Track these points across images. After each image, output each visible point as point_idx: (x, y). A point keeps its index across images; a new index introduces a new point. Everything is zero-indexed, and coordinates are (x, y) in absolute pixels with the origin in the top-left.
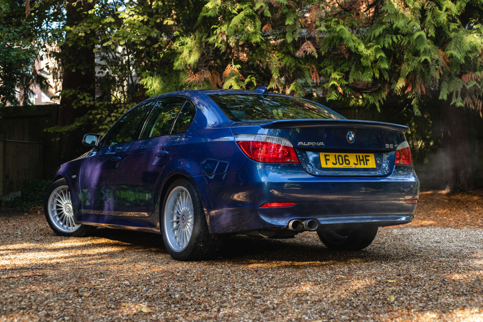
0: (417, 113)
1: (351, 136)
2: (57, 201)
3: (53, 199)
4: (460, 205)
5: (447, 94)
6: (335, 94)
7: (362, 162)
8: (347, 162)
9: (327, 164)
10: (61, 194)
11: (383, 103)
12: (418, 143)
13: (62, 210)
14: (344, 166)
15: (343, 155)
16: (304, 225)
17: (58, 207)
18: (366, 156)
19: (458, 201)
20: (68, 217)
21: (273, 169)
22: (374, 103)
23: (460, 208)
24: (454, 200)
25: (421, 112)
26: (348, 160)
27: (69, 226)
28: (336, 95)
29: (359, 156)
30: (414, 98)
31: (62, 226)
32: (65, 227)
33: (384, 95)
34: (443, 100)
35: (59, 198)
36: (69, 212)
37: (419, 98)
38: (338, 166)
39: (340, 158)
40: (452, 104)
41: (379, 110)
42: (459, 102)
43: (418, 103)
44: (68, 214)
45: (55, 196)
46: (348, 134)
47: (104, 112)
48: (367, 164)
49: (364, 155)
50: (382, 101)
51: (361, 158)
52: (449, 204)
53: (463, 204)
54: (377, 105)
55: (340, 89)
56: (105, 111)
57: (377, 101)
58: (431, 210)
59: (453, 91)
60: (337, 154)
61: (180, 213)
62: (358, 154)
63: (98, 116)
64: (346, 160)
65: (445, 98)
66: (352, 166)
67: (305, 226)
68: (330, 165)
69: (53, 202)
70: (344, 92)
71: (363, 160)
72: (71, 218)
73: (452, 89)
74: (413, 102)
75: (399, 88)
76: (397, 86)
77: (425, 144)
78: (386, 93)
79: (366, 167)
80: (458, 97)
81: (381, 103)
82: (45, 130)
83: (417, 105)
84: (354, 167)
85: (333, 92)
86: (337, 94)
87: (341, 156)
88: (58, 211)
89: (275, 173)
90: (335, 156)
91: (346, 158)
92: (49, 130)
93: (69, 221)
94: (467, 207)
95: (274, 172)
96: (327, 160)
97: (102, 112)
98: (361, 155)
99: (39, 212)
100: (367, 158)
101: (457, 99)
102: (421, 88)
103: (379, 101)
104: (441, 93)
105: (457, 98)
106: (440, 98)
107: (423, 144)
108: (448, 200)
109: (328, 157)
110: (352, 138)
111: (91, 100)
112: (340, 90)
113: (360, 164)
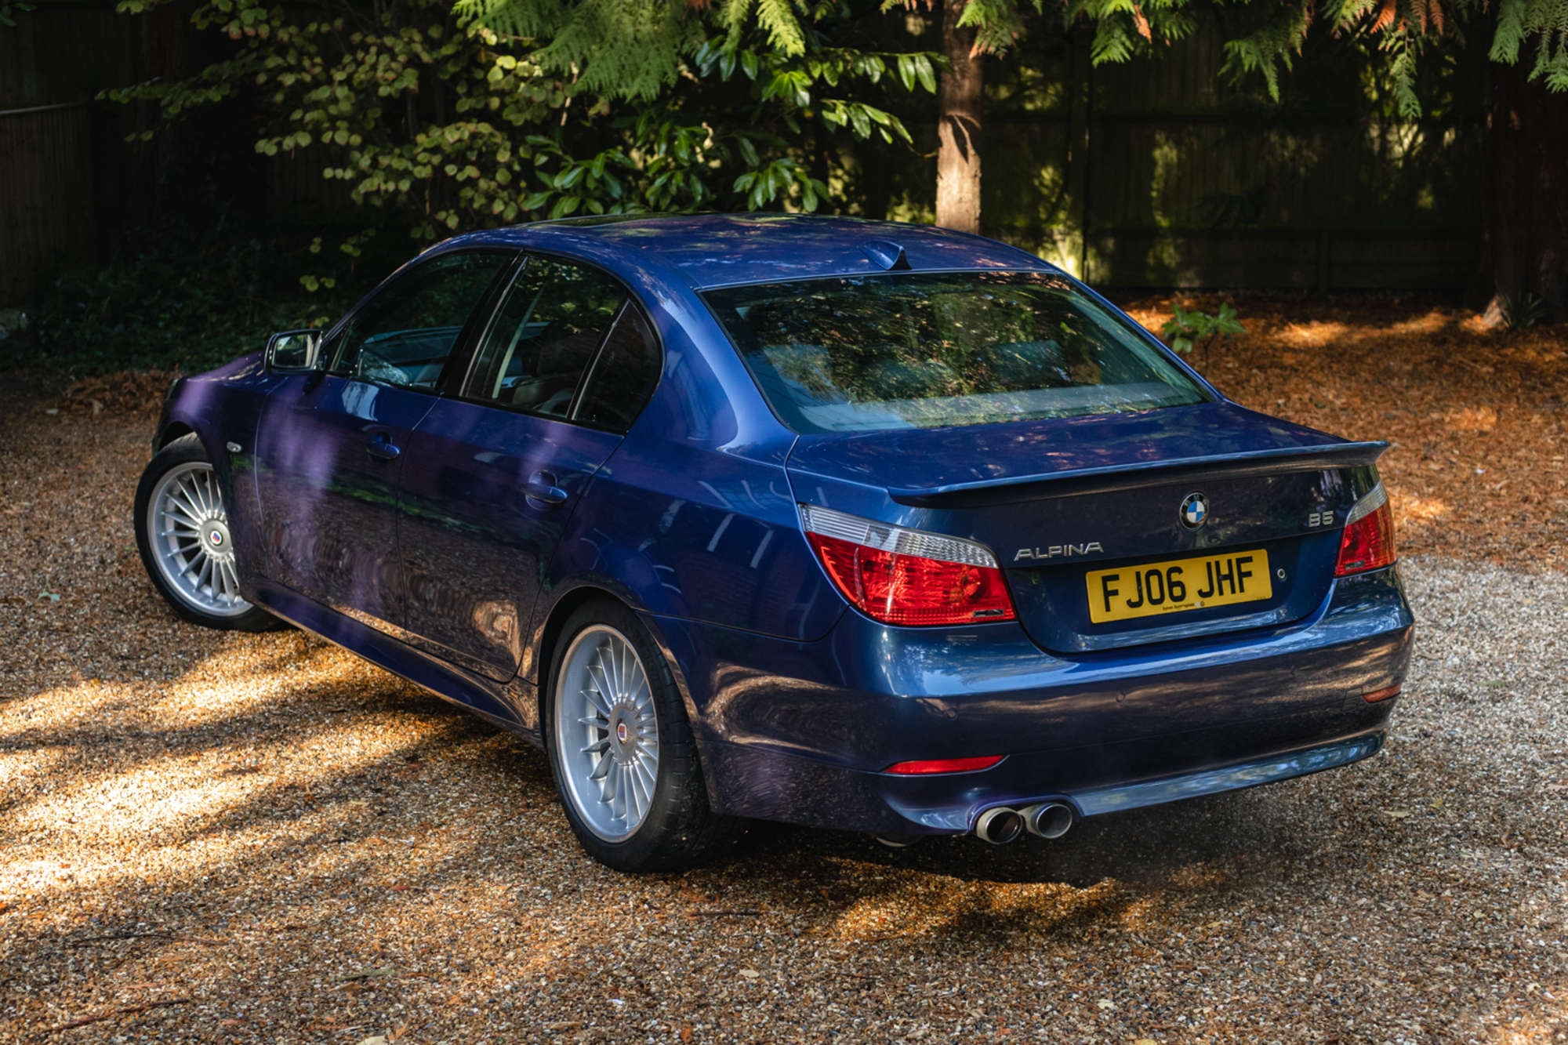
0: (1408, 106)
1: (1194, 510)
2: (177, 506)
3: (165, 501)
4: (1534, 388)
5: (1521, 40)
6: (1124, 38)
7: (1226, 584)
8: (1177, 591)
9: (1108, 609)
10: (190, 486)
11: (1290, 66)
12: (1402, 132)
13: (195, 540)
14: (1169, 606)
15: (1163, 567)
16: (1028, 819)
17: (180, 527)
18: (1240, 561)
19: (1527, 370)
20: (218, 565)
21: (926, 657)
22: (1258, 67)
23: (1532, 401)
24: (1515, 365)
25: (1422, 106)
26: (1180, 584)
27: (223, 590)
28: (1128, 43)
29: (1217, 563)
30: (1401, 50)
31: (199, 589)
32: (209, 592)
33: (1299, 33)
34: (1506, 64)
35: (182, 496)
36: (219, 547)
37: (1418, 49)
38: (1147, 610)
39: (1154, 580)
40: (1533, 75)
41: (1274, 90)
42: (1560, 70)
43: (1413, 68)
44: (215, 554)
45: (170, 491)
46: (1185, 502)
47: (307, 63)
48: (1242, 590)
49: (1234, 556)
50: (1287, 58)
51: (1225, 571)
52: (1494, 384)
53: (1544, 384)
54: (1271, 74)
55: (1143, 21)
56: (311, 57)
57: (1271, 57)
58: (1431, 408)
59: (1541, 29)
60: (1144, 569)
61: (610, 706)
62: (1212, 559)
63: (289, 80)
64: (1172, 585)
65: (1512, 54)
66: (1194, 601)
67: (1029, 827)
68: (1120, 611)
69: (164, 510)
70: (1155, 30)
71: (1230, 577)
72: (225, 566)
73: (1536, 22)
74: (1396, 67)
75: (1351, 19)
76: (1344, 11)
77: (1425, 139)
78: (1304, 28)
79: (1239, 598)
80: (1559, 53)
81: (1285, 64)
82: (101, 95)
83: (1411, 76)
84: (1198, 606)
85: (1118, 32)
86: (1130, 38)
87: (1157, 573)
88: (183, 542)
89: (938, 672)
90: (1138, 574)
91: (1175, 577)
92: (114, 96)
93: (219, 573)
94: (1556, 398)
95: (931, 670)
96: (1108, 594)
97: (300, 61)
98: (1223, 559)
99: (97, 407)
100: (1245, 568)
101: (1554, 62)
102: (1428, 13)
103: (1278, 61)
104: (1500, 35)
105: (1552, 56)
106: (1494, 55)
107: (1420, 139)
108: (1494, 365)
109: (1111, 586)
110: (1199, 514)
111: (260, 18)
112: (1144, 27)
113: (1221, 593)
